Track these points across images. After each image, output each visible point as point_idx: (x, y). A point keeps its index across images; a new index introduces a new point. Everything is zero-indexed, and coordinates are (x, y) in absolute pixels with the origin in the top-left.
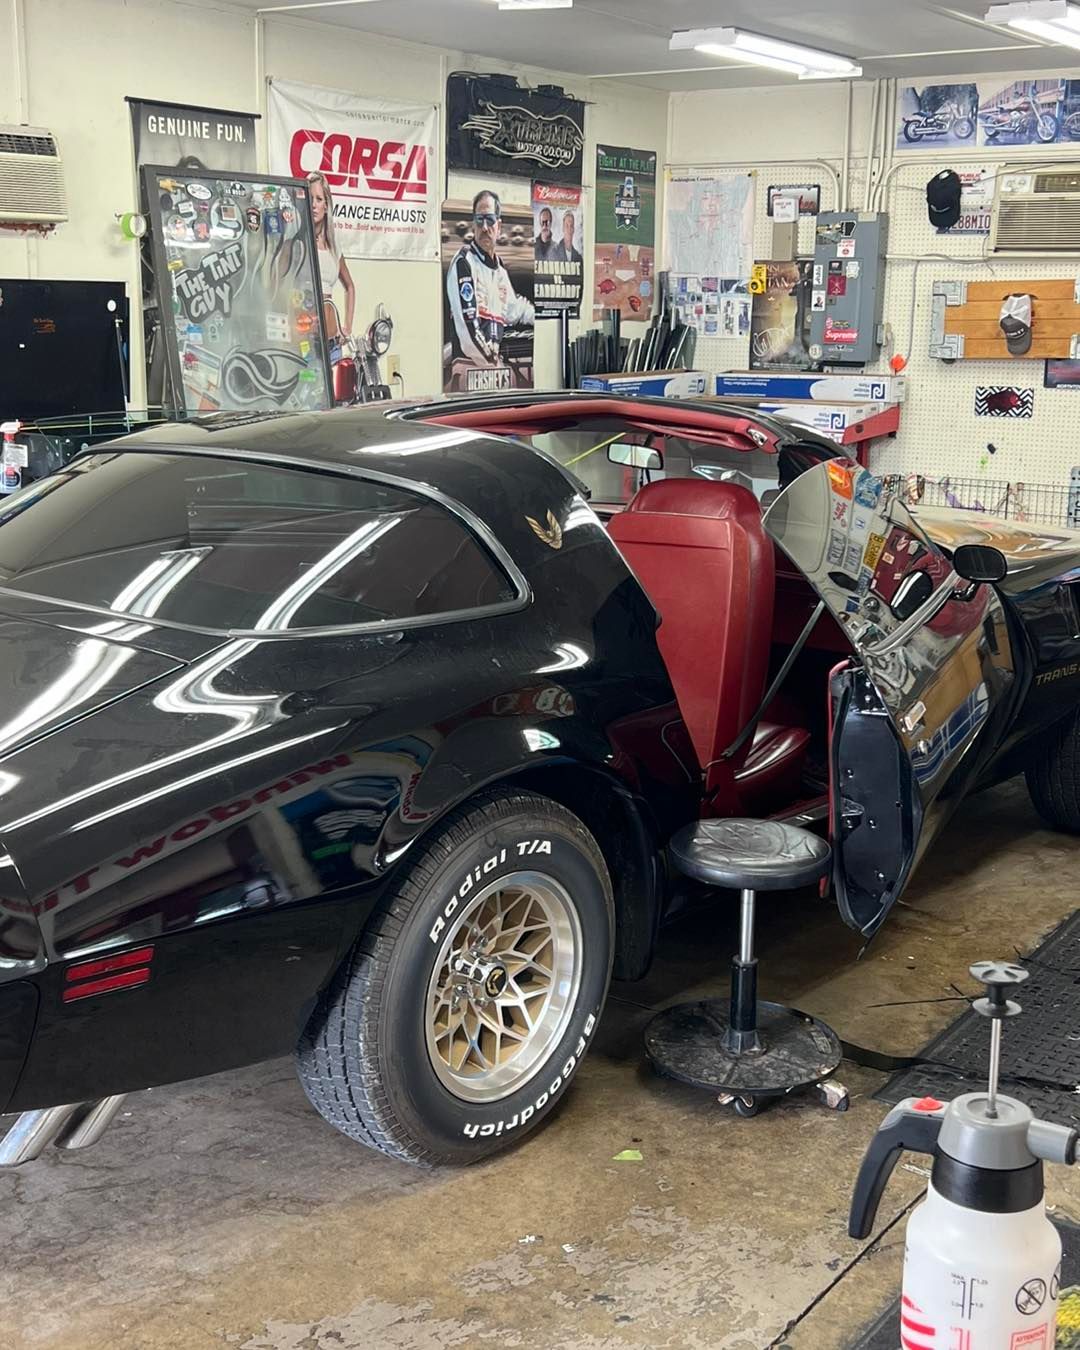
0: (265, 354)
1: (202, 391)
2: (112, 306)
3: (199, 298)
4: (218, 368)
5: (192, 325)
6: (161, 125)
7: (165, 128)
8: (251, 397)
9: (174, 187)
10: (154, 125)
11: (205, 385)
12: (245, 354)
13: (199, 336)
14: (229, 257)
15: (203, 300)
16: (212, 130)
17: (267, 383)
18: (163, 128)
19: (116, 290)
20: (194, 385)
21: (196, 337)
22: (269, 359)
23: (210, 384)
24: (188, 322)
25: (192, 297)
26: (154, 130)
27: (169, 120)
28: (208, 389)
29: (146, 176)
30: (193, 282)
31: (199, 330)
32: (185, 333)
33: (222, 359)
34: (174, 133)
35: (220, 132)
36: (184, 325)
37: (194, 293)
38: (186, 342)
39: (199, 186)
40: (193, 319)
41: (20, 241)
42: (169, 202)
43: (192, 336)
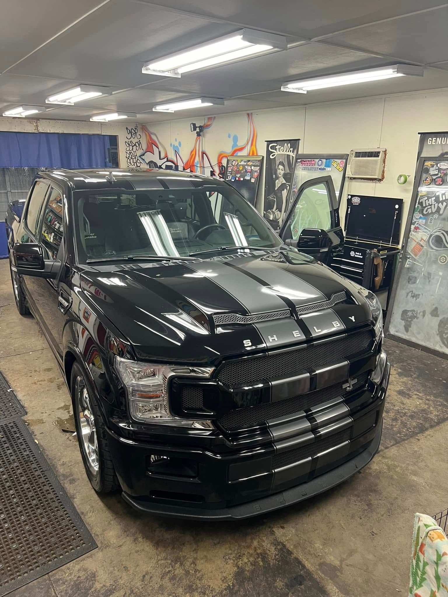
1: (417, 241)
2: (397, 207)
3: (430, 207)
4: (428, 234)
5: (422, 216)
6: (434, 141)
7: (436, 142)
8: (441, 248)
9: (431, 165)
10: (431, 142)
11: (420, 239)
12: (444, 231)
13: (424, 221)
15: (431, 208)
18: (434, 142)
19: (400, 202)
20: (415, 238)
21: (422, 221)
23: (422, 239)
24: (421, 215)
25: (426, 206)
26: (430, 143)
27: (438, 139)
28: (421, 241)
29: (421, 160)
30: (428, 201)
31: (424, 219)
32: (418, 219)
33: (431, 231)
34: (440, 143)
36: (418, 216)
37: (427, 205)
38: (417, 222)
39: (443, 164)
40: (423, 214)
41: (371, 184)
42: (427, 171)
43: (420, 220)
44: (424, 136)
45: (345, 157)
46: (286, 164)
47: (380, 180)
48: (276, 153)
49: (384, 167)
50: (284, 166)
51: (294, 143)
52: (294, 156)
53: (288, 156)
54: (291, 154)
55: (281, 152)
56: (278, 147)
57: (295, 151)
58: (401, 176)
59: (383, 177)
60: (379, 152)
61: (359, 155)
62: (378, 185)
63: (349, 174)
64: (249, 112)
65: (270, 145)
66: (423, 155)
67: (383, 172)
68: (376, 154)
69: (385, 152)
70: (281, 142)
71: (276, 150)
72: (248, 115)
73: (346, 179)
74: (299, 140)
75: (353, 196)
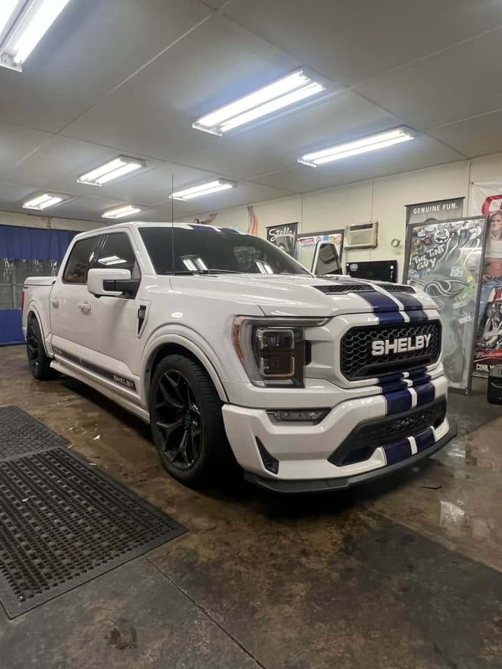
0: (448, 282)
2: (392, 267)
4: (423, 286)
6: (418, 211)
7: (420, 211)
8: (435, 296)
9: (419, 229)
10: (416, 212)
12: (436, 281)
13: (418, 276)
14: (439, 249)
15: (423, 264)
16: (441, 207)
17: (446, 291)
19: (394, 263)
22: (449, 284)
24: (415, 271)
25: (419, 263)
27: (422, 208)
29: (410, 227)
30: (419, 259)
31: (418, 273)
32: (413, 275)
33: (426, 283)
34: (424, 212)
35: (444, 207)
36: (413, 272)
38: (412, 277)
39: (429, 227)
40: (417, 270)
41: (367, 252)
42: (415, 235)
43: (415, 275)
44: (410, 208)
45: (342, 232)
46: (286, 244)
47: (374, 247)
48: (276, 236)
49: (377, 236)
50: (284, 246)
51: (293, 226)
52: (293, 236)
53: (288, 237)
54: (291, 235)
55: (281, 235)
56: (277, 231)
57: (294, 233)
58: (394, 240)
59: (377, 245)
60: (372, 224)
61: (353, 228)
62: (373, 252)
63: (346, 245)
64: (250, 205)
65: (271, 231)
66: (410, 223)
67: (377, 240)
68: (370, 226)
69: (377, 224)
70: (281, 227)
71: (276, 233)
72: (249, 208)
73: (344, 250)
74: (297, 223)
75: (350, 264)
